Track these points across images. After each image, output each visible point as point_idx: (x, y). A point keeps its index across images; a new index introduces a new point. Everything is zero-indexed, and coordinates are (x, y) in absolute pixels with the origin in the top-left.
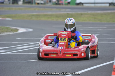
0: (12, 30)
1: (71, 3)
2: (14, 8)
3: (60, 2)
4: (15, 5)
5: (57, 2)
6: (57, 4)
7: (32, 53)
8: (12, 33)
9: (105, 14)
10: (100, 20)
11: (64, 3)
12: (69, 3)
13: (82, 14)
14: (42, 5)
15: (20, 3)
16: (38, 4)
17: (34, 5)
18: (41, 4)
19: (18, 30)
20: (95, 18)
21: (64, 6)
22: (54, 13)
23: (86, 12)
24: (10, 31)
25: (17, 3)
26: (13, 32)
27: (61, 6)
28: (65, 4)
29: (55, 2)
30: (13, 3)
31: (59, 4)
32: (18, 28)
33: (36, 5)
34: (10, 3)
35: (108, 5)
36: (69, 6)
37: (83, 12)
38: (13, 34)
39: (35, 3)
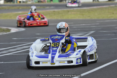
24: (2, 32)
32: (10, 28)
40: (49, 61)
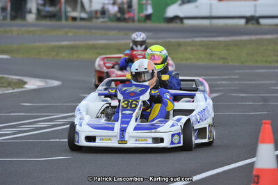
0: (10, 84)
1: (153, 18)
2: (15, 29)
3: (127, 16)
4: (18, 22)
5: (119, 15)
6: (119, 20)
7: (57, 140)
8: (11, 91)
9: (236, 44)
10: (223, 58)
11: (136, 18)
12: (148, 17)
13: (179, 45)
14: (83, 23)
15: (31, 17)
16: (74, 19)
17: (63, 22)
18: (82, 19)
19: (25, 83)
20: (211, 54)
21: (137, 25)
22: (112, 42)
23: (190, 40)
24: (5, 87)
25: (24, 18)
26: (13, 89)
27: (130, 25)
28: (139, 21)
29: (115, 15)
30: (13, 18)
31: (125, 20)
32: (25, 79)
33: (70, 23)
34: (5, 18)
35: (243, 21)
36: (149, 24)
37: (182, 40)
38: (12, 93)
39: (67, 18)
40: (116, 136)
